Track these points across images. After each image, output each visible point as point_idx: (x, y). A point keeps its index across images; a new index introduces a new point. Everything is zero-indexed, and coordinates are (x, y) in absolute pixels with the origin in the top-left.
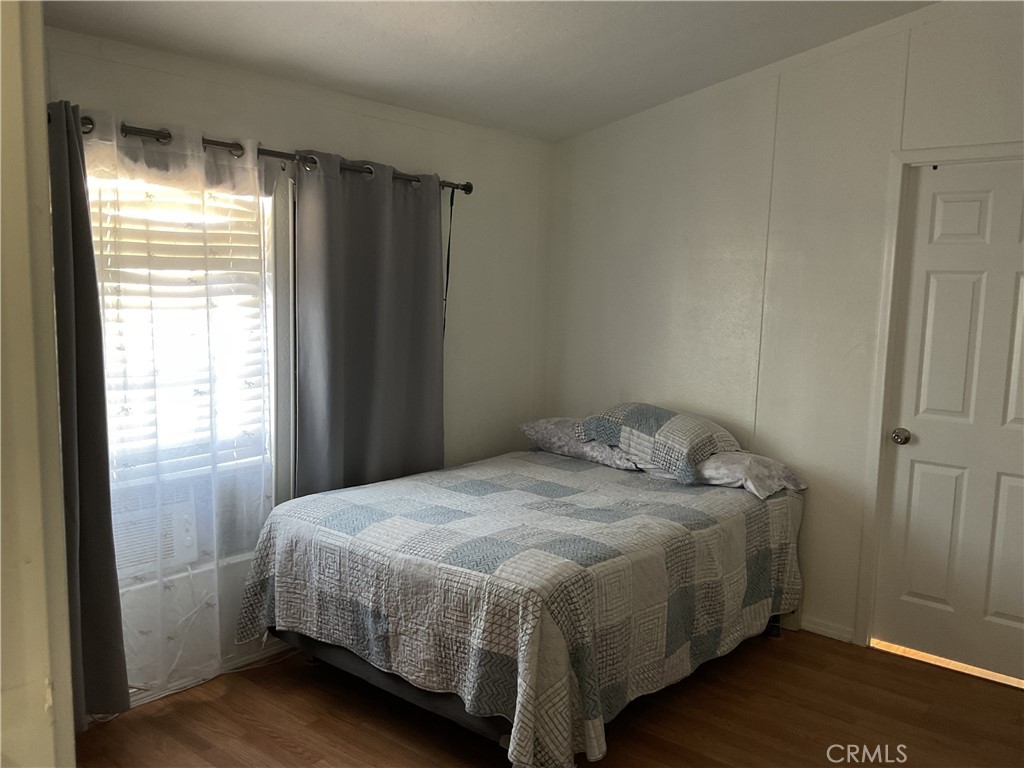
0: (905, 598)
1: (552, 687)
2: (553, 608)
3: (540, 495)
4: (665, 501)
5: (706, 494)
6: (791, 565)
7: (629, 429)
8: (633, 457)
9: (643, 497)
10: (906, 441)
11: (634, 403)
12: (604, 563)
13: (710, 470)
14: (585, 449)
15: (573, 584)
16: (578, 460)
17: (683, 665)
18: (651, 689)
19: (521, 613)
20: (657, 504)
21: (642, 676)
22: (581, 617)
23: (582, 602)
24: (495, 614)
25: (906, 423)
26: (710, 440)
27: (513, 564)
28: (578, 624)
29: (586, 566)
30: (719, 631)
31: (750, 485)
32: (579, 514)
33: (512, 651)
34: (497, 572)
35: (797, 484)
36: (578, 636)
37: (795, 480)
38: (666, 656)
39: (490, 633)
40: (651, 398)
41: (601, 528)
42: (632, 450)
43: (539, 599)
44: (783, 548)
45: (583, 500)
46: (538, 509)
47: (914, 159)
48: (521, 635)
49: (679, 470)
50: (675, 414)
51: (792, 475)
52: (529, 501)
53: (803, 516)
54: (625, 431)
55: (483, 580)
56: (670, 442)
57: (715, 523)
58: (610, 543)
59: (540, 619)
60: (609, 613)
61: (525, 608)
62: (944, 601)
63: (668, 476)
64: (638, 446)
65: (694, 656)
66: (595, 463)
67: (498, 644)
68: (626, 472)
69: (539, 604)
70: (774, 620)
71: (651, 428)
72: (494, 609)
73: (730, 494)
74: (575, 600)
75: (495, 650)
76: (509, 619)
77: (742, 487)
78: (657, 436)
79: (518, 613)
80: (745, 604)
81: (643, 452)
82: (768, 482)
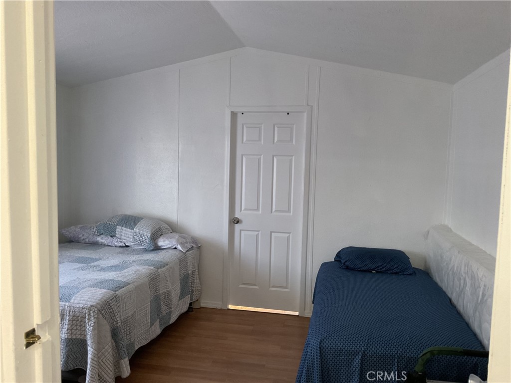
0: (241, 286)
1: (104, 348)
2: (103, 312)
3: (81, 263)
4: (143, 259)
5: (160, 253)
6: (197, 280)
7: (120, 227)
8: (124, 241)
9: (132, 258)
10: (238, 222)
11: (122, 215)
12: (123, 289)
13: (161, 242)
14: (98, 239)
15: (111, 300)
16: (95, 245)
17: (157, 330)
18: (145, 343)
19: (87, 317)
20: (140, 260)
21: (140, 338)
22: (116, 314)
23: (116, 307)
24: (73, 321)
25: (238, 215)
26: (160, 229)
27: (80, 296)
28: (114, 318)
29: (115, 291)
30: (170, 312)
31: (179, 247)
32: (104, 269)
33: (83, 336)
34: (72, 301)
35: (197, 245)
36: (115, 323)
37: (196, 243)
38: (150, 327)
39: (71, 330)
40: (129, 212)
41: (117, 274)
42: (123, 237)
43: (96, 309)
44: (193, 272)
45: (103, 263)
46: (82, 270)
47: (235, 110)
48: (88, 328)
49: (147, 243)
50: (142, 219)
51: (195, 241)
52: (76, 267)
53: (200, 258)
54: (119, 228)
55: (65, 305)
56: (141, 232)
57: (167, 265)
58: (124, 280)
59: (97, 318)
60: (127, 311)
61: (89, 315)
62: (254, 285)
63: (141, 247)
64: (125, 235)
65: (161, 325)
66: (104, 245)
67: (76, 334)
68: (120, 248)
69: (96, 312)
70: (191, 304)
71: (132, 226)
72: (73, 318)
73: (171, 252)
74: (113, 307)
75: (74, 337)
76: (81, 321)
77: (176, 248)
78: (135, 229)
79: (85, 318)
80: (180, 299)
81: (128, 237)
82: (186, 245)
